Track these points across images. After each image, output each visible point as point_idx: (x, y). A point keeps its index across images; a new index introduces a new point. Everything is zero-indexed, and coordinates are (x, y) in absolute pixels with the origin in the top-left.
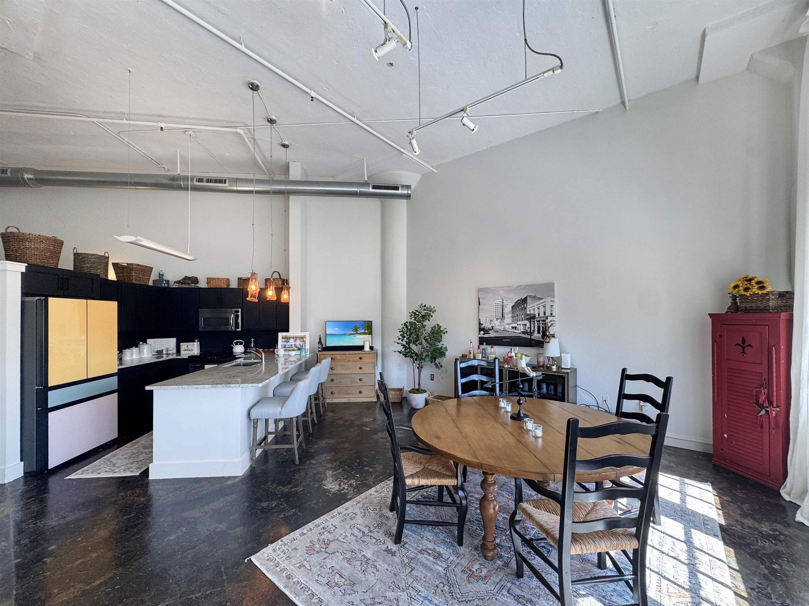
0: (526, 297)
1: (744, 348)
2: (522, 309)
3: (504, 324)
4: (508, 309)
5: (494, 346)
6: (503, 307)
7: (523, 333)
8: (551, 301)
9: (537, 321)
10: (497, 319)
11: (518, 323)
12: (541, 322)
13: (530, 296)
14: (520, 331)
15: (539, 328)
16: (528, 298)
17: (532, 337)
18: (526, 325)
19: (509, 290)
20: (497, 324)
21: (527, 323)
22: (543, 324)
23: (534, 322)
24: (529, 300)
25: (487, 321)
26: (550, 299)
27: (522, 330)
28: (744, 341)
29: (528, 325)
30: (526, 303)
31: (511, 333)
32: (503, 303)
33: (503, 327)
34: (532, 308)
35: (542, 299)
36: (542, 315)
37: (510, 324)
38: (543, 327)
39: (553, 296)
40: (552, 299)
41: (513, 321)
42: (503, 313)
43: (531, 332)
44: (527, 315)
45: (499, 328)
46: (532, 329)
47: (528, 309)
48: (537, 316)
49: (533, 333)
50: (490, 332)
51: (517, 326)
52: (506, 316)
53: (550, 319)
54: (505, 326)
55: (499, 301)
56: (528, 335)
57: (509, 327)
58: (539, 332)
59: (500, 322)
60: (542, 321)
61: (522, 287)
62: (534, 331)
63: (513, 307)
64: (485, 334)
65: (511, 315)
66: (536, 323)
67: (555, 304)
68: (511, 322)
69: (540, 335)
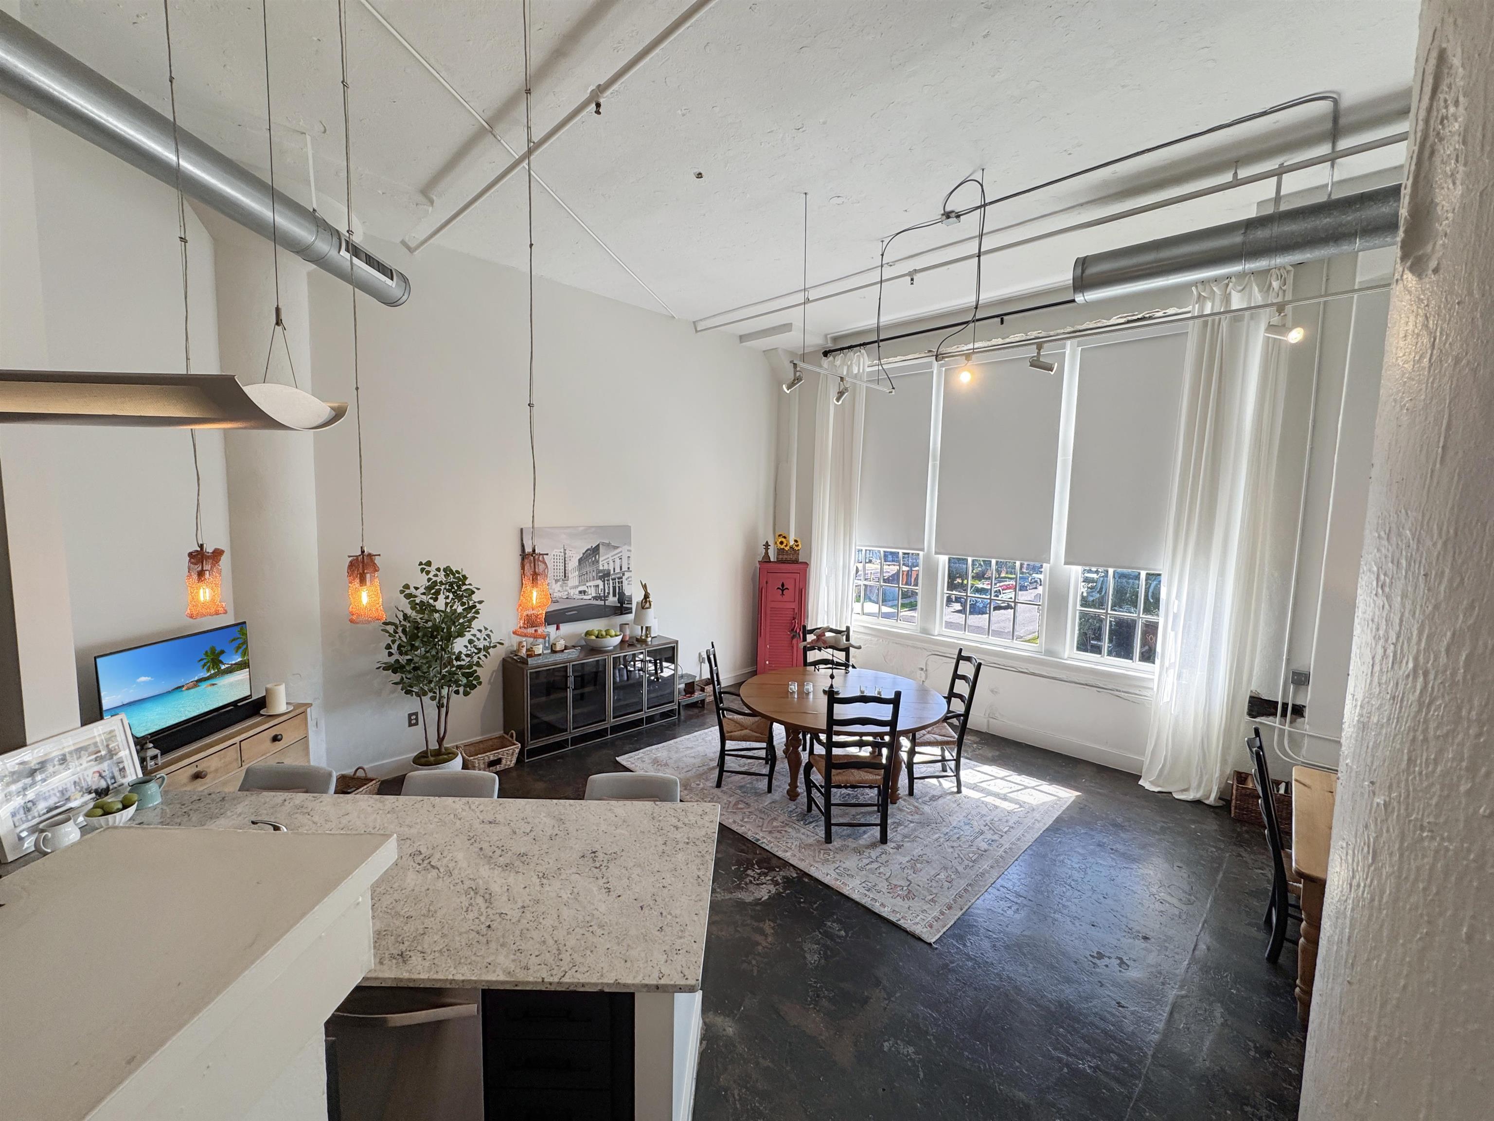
0: (598, 545)
1: (783, 591)
2: (593, 563)
3: (568, 588)
4: (573, 564)
5: (561, 626)
6: (565, 560)
7: (595, 598)
8: (628, 550)
9: (613, 579)
10: (557, 581)
11: (588, 584)
12: (617, 580)
13: (603, 544)
14: (590, 597)
15: (614, 588)
16: (600, 546)
17: (607, 603)
18: (597, 586)
19: (577, 534)
20: (557, 590)
21: (600, 583)
22: (619, 582)
23: (608, 580)
24: (602, 549)
26: (626, 547)
27: (594, 595)
28: (783, 585)
29: (601, 587)
30: (599, 554)
31: (588, 600)
33: (567, 593)
34: (606, 561)
35: (617, 547)
36: (618, 570)
37: (576, 587)
38: (619, 587)
39: (630, 544)
40: (629, 548)
41: (582, 582)
42: (565, 570)
43: (604, 596)
44: (600, 571)
45: (560, 595)
46: (607, 591)
47: (601, 563)
48: (612, 572)
49: (608, 596)
51: (586, 589)
52: (570, 576)
53: (627, 575)
54: (570, 591)
55: (559, 552)
56: (601, 600)
57: (574, 593)
58: (614, 595)
59: (561, 586)
60: (619, 578)
61: (593, 529)
62: (609, 593)
63: (580, 561)
65: (577, 573)
66: (611, 582)
67: (632, 555)
68: (577, 584)
69: (616, 599)
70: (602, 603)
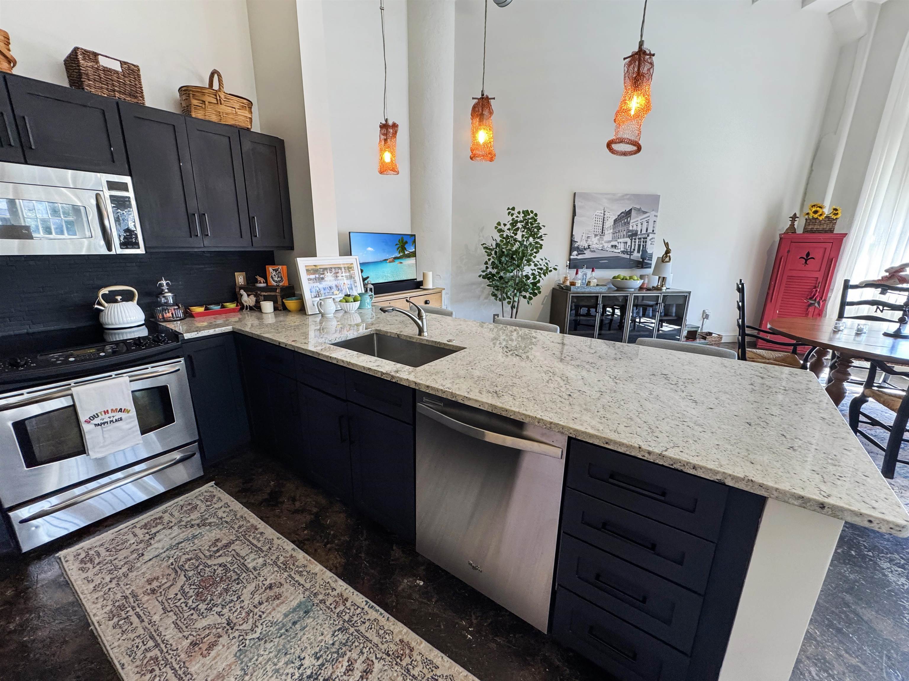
0: (631, 210)
1: (806, 260)
2: (625, 224)
3: (603, 242)
4: (609, 223)
5: (595, 270)
6: (604, 220)
7: (623, 252)
8: (655, 216)
9: (639, 239)
10: (596, 235)
11: (619, 240)
12: (642, 240)
13: (635, 209)
14: (619, 251)
15: (639, 246)
16: (633, 210)
17: (632, 257)
18: (627, 243)
19: (615, 199)
20: (594, 242)
21: (628, 240)
22: (643, 241)
23: (635, 239)
24: (633, 213)
25: (584, 238)
26: (654, 213)
27: (622, 249)
28: (808, 254)
29: (629, 244)
30: (630, 217)
31: (617, 252)
32: (604, 215)
33: (602, 246)
34: (635, 223)
35: (646, 212)
36: (644, 231)
37: (609, 242)
38: (643, 245)
39: (657, 211)
40: (656, 214)
41: (614, 239)
42: (603, 228)
43: (631, 252)
44: (629, 231)
45: (597, 246)
46: (633, 248)
47: (631, 224)
48: (639, 233)
49: (633, 252)
50: (585, 252)
51: (617, 244)
52: (606, 232)
53: (651, 236)
54: (604, 244)
55: (600, 212)
56: (628, 254)
57: (608, 246)
58: (638, 252)
59: (599, 240)
60: (644, 238)
61: (628, 197)
62: (634, 250)
63: (615, 221)
64: (579, 254)
65: (612, 231)
66: (637, 240)
67: (658, 220)
68: (611, 239)
69: (639, 255)
70: (628, 257)
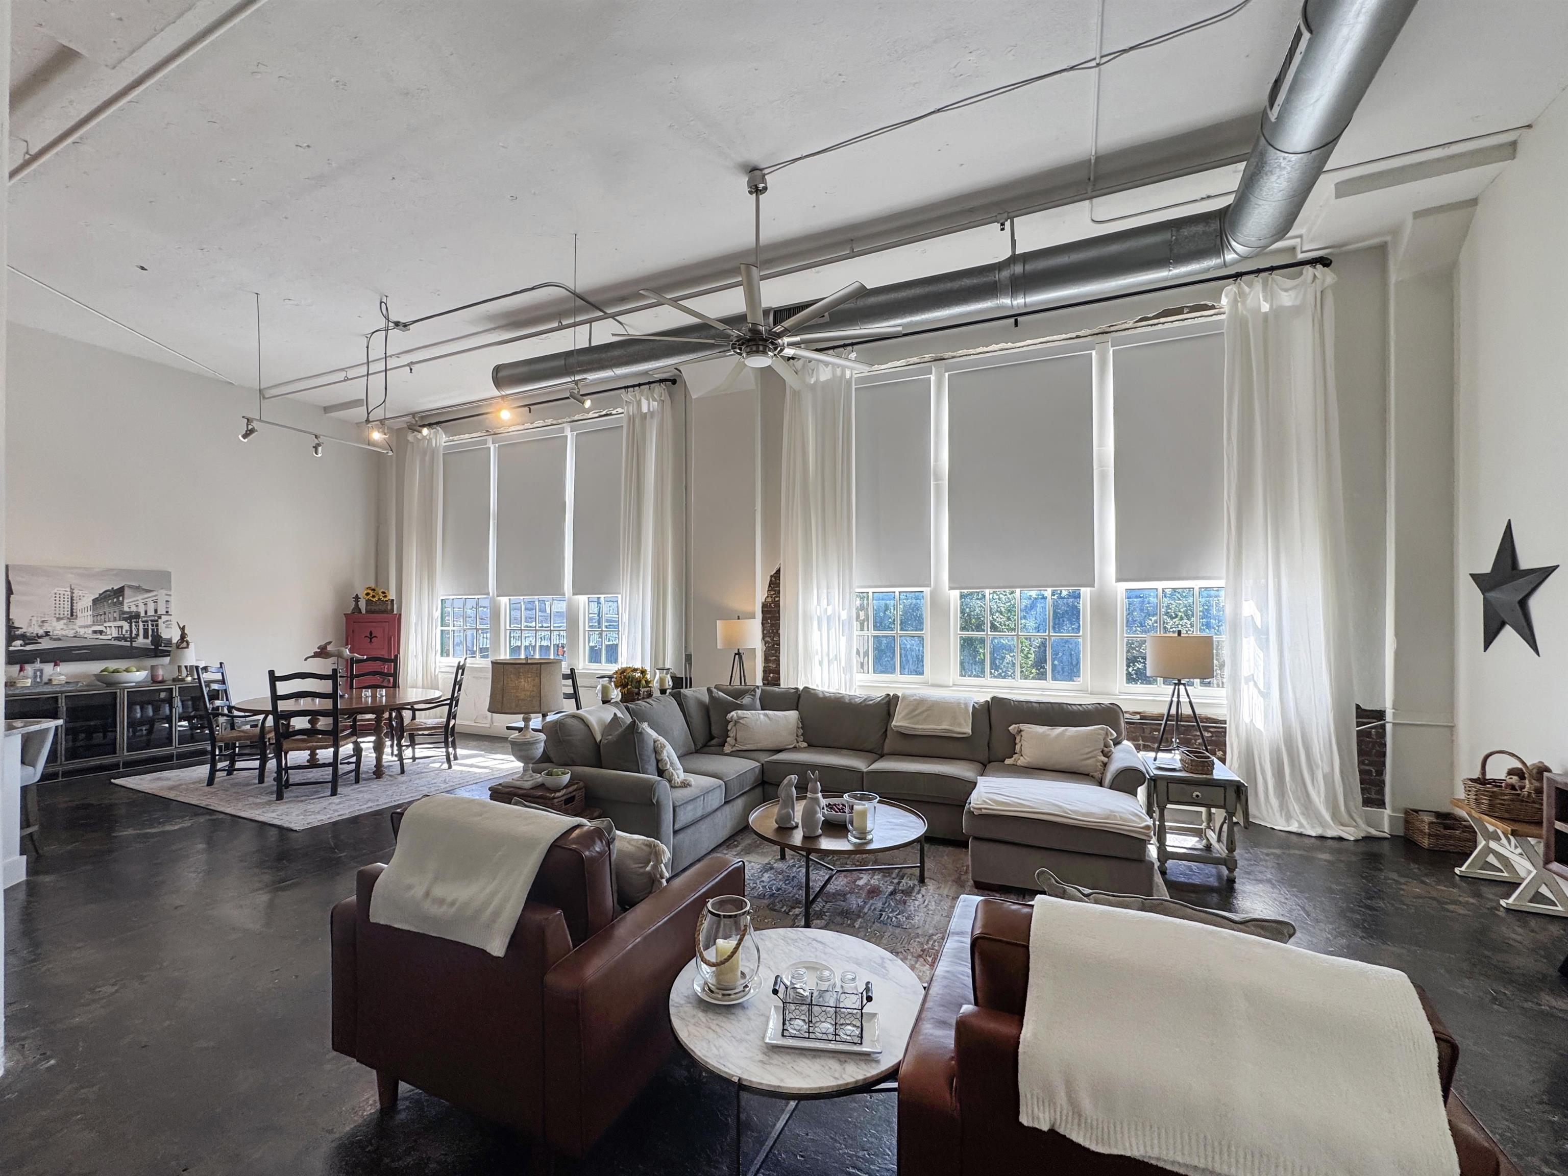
0: (123, 587)
1: (371, 639)
2: (115, 604)
3: (76, 627)
4: (85, 602)
5: (61, 663)
6: (72, 599)
7: (116, 639)
8: (167, 595)
9: (143, 622)
10: (59, 619)
11: (107, 624)
12: (150, 623)
13: (130, 587)
14: (110, 637)
15: (146, 631)
16: (126, 589)
17: (134, 644)
18: (122, 627)
19: (88, 574)
20: (59, 628)
21: (126, 626)
22: (152, 625)
23: (138, 622)
24: (127, 592)
25: (34, 622)
26: (164, 592)
27: (115, 635)
28: (371, 634)
29: (126, 628)
30: (123, 596)
31: (105, 640)
32: (72, 593)
33: (74, 631)
34: (131, 603)
35: (150, 591)
36: (151, 613)
37: (88, 626)
38: (153, 630)
39: (170, 589)
40: (168, 593)
41: (97, 622)
42: (72, 609)
43: (131, 637)
44: (124, 613)
45: (63, 633)
46: (134, 632)
47: (126, 605)
48: (142, 614)
49: (136, 638)
50: (40, 640)
51: (103, 629)
52: (80, 615)
53: (164, 618)
54: (79, 630)
55: (65, 591)
56: (126, 641)
57: (86, 632)
58: (146, 636)
59: (66, 624)
60: (152, 621)
61: (114, 572)
62: (137, 635)
63: (95, 601)
64: (26, 644)
65: (91, 613)
66: (141, 625)
67: (172, 599)
68: (90, 623)
69: (149, 641)
70: (128, 644)
